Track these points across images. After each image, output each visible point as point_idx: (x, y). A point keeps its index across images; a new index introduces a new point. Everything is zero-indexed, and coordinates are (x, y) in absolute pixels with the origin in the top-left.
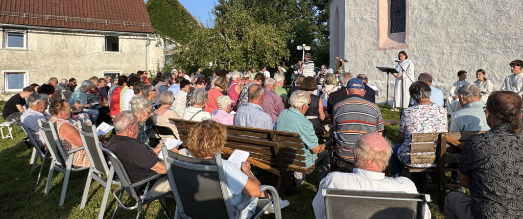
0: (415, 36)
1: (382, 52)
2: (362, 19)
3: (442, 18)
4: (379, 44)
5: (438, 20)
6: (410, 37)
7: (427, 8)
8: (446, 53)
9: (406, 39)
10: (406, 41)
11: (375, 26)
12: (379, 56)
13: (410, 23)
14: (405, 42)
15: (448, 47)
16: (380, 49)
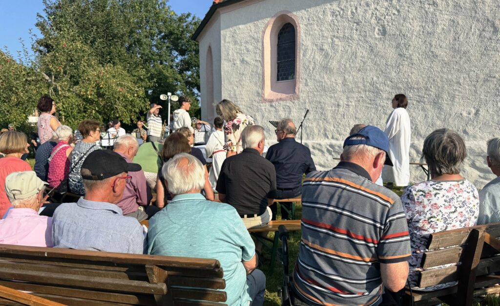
0: (307, 85)
1: (268, 104)
2: (243, 61)
3: (339, 62)
4: (264, 94)
5: (334, 64)
6: (301, 85)
7: (322, 50)
8: (342, 105)
9: (297, 88)
10: (297, 91)
11: (260, 71)
12: (264, 110)
13: (302, 68)
14: (294, 92)
15: (344, 98)
16: (265, 100)
